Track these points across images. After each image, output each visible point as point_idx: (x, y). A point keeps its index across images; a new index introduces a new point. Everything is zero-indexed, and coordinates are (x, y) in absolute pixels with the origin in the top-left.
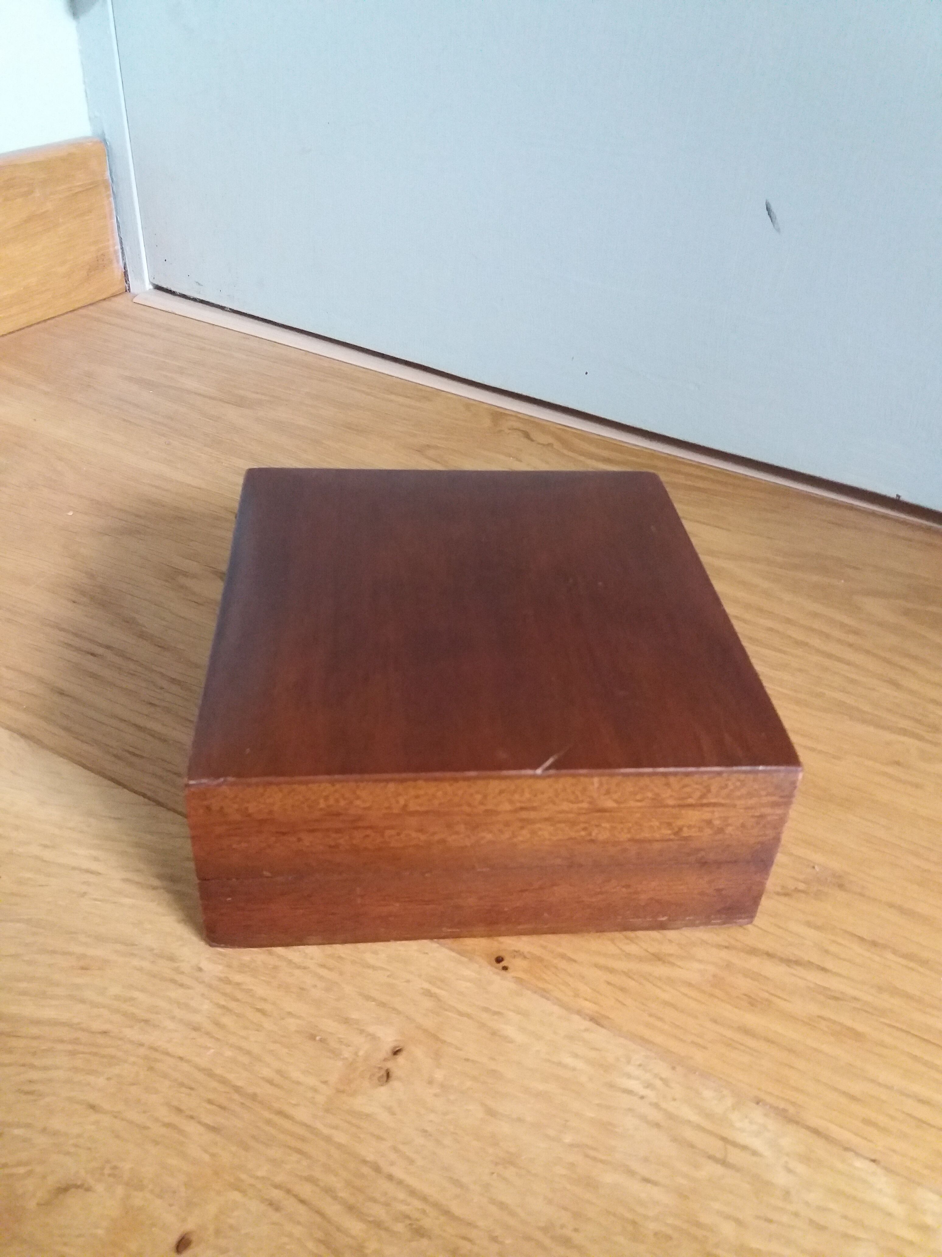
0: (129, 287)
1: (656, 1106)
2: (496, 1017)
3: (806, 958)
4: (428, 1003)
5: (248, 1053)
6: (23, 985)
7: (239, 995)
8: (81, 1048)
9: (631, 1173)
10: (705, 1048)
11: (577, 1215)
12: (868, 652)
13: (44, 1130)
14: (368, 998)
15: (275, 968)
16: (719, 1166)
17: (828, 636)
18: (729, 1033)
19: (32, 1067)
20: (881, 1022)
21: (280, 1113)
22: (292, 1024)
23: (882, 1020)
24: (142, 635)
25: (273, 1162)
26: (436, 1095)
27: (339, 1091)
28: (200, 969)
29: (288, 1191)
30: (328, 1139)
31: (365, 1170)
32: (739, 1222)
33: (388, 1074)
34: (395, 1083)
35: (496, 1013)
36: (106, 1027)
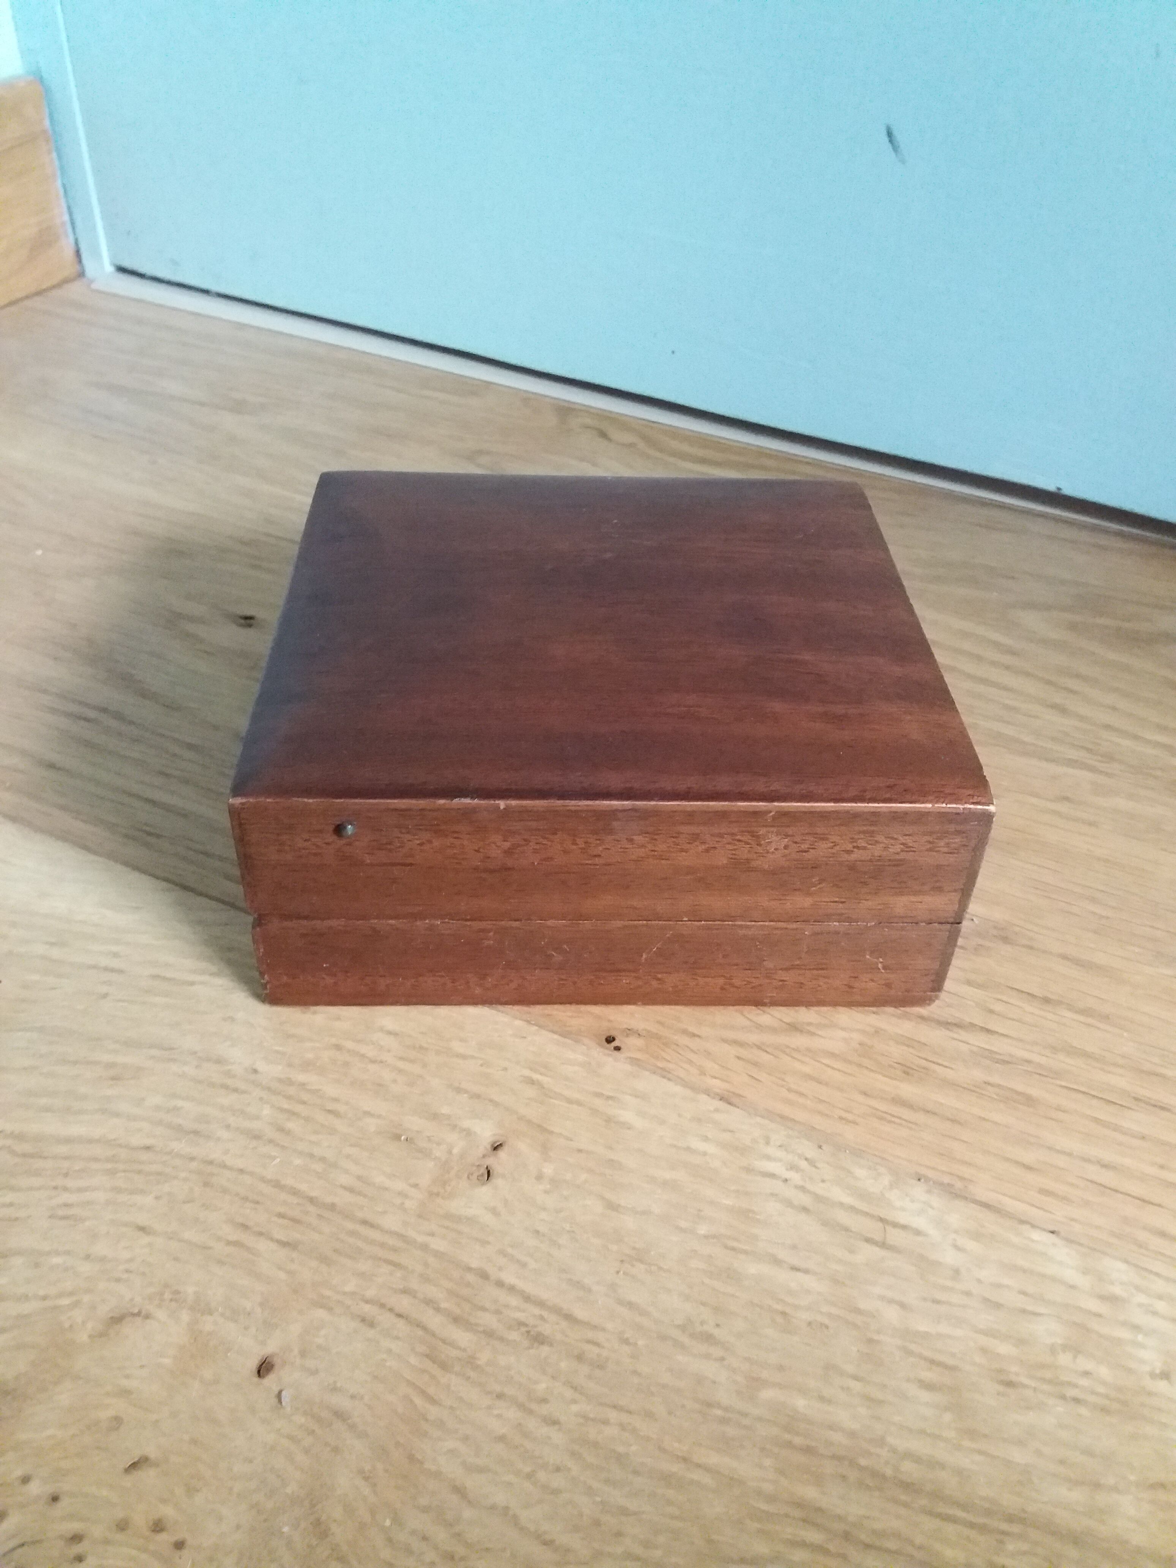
0: (84, 270)
1: (802, 1189)
2: (610, 1102)
3: (968, 1020)
4: (530, 1092)
5: (323, 1159)
6: (43, 1101)
7: (305, 1097)
9: (776, 1262)
10: (855, 1123)
11: (717, 1310)
12: (1028, 674)
13: (87, 1257)
14: (459, 1090)
15: (346, 1064)
16: (876, 1249)
17: (979, 658)
18: (883, 1107)
19: (65, 1189)
20: (1057, 1085)
21: (365, 1222)
22: (372, 1125)
23: (1058, 1082)
24: (144, 694)
25: (362, 1275)
26: (546, 1192)
27: (433, 1195)
28: (255, 1071)
29: (382, 1306)
30: (425, 1247)
31: (471, 1278)
32: (903, 1305)
33: (489, 1172)
34: (497, 1181)
35: (609, 1098)
36: (148, 1142)
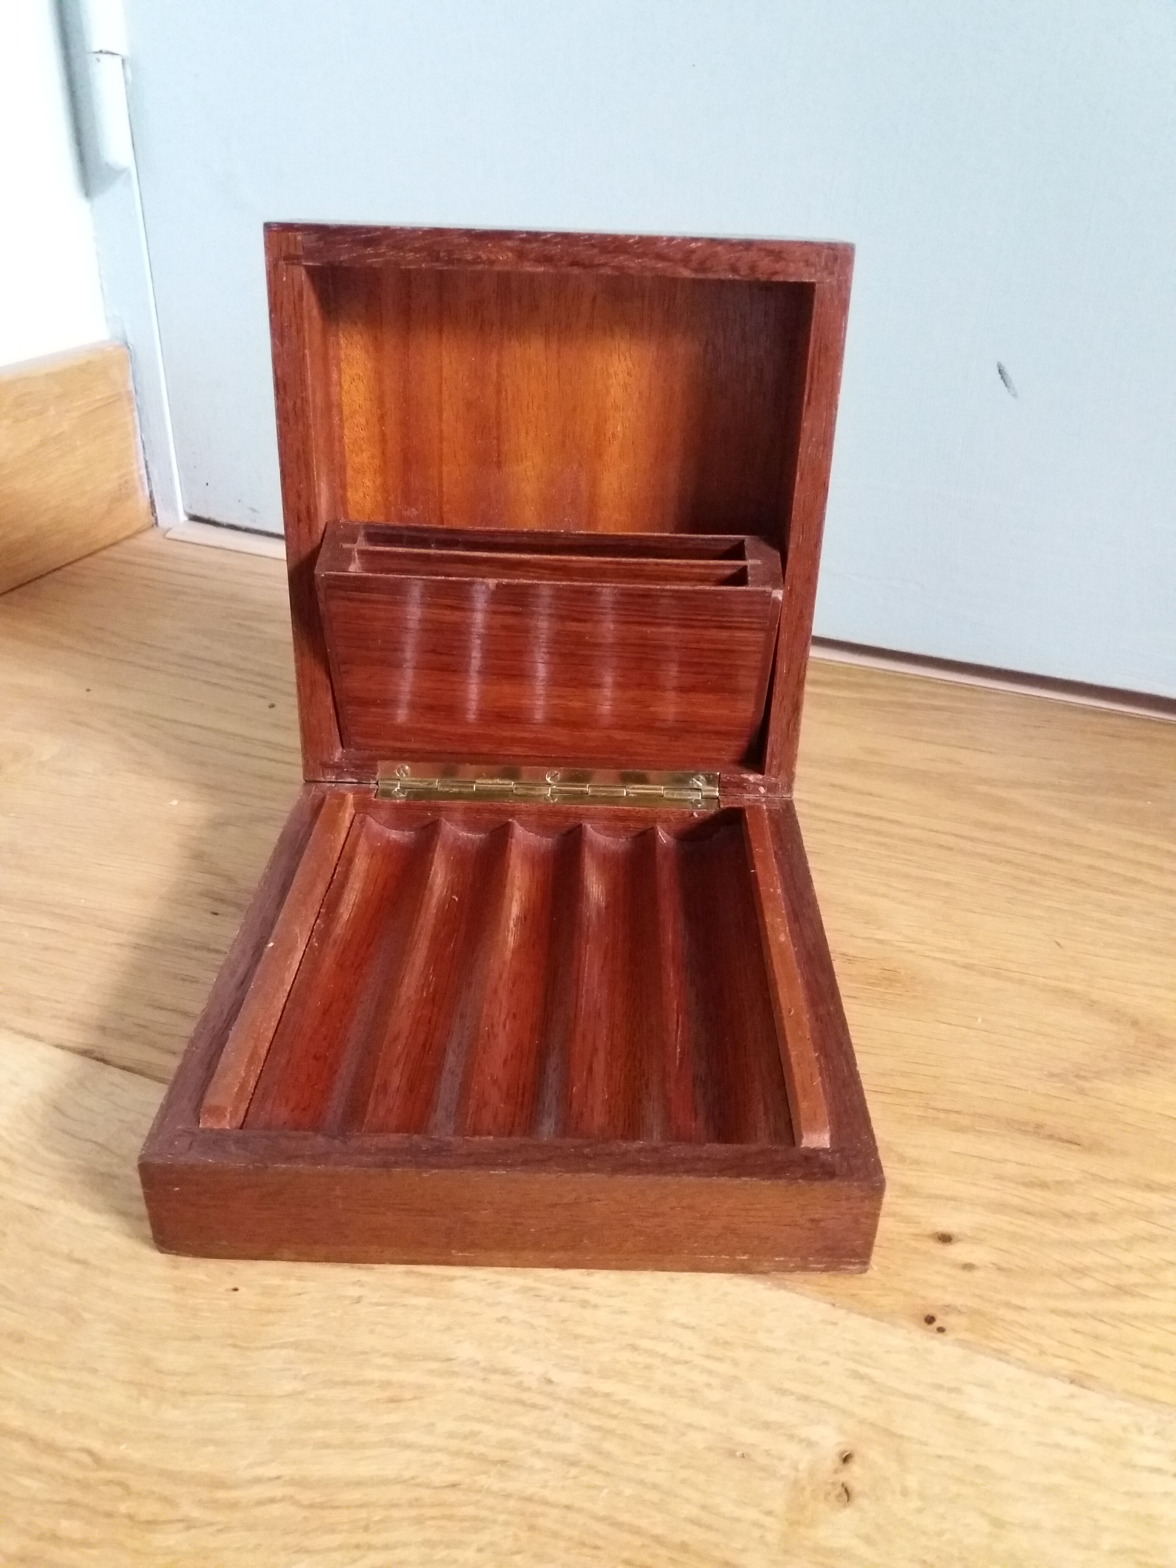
0: (156, 519)
2: (955, 1395)
4: (860, 1389)
5: (655, 1487)
6: (320, 1434)
7: (616, 1410)
8: (430, 1512)
14: (783, 1392)
15: (647, 1367)
22: (698, 1440)
27: (792, 1523)
28: (550, 1382)
33: (847, 1491)
34: (861, 1502)
35: (951, 1390)
36: (454, 1478)
